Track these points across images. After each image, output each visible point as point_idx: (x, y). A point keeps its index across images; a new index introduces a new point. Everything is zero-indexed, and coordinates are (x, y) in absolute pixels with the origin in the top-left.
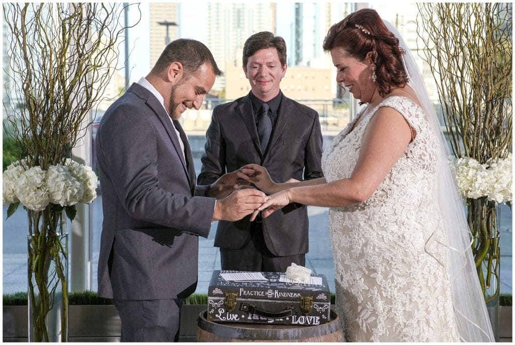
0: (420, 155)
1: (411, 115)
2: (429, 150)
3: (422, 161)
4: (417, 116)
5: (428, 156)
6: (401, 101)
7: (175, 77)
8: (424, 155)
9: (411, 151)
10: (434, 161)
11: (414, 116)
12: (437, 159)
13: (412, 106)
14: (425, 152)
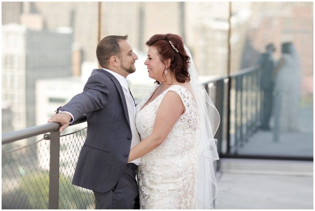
0: (189, 120)
1: (184, 97)
2: (193, 117)
3: (189, 124)
4: (188, 98)
5: (193, 121)
6: (180, 89)
7: (117, 62)
8: (191, 120)
9: (184, 118)
10: (195, 123)
11: (186, 97)
12: (197, 122)
13: (186, 92)
14: (191, 118)
